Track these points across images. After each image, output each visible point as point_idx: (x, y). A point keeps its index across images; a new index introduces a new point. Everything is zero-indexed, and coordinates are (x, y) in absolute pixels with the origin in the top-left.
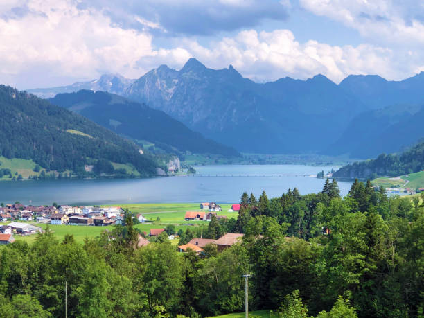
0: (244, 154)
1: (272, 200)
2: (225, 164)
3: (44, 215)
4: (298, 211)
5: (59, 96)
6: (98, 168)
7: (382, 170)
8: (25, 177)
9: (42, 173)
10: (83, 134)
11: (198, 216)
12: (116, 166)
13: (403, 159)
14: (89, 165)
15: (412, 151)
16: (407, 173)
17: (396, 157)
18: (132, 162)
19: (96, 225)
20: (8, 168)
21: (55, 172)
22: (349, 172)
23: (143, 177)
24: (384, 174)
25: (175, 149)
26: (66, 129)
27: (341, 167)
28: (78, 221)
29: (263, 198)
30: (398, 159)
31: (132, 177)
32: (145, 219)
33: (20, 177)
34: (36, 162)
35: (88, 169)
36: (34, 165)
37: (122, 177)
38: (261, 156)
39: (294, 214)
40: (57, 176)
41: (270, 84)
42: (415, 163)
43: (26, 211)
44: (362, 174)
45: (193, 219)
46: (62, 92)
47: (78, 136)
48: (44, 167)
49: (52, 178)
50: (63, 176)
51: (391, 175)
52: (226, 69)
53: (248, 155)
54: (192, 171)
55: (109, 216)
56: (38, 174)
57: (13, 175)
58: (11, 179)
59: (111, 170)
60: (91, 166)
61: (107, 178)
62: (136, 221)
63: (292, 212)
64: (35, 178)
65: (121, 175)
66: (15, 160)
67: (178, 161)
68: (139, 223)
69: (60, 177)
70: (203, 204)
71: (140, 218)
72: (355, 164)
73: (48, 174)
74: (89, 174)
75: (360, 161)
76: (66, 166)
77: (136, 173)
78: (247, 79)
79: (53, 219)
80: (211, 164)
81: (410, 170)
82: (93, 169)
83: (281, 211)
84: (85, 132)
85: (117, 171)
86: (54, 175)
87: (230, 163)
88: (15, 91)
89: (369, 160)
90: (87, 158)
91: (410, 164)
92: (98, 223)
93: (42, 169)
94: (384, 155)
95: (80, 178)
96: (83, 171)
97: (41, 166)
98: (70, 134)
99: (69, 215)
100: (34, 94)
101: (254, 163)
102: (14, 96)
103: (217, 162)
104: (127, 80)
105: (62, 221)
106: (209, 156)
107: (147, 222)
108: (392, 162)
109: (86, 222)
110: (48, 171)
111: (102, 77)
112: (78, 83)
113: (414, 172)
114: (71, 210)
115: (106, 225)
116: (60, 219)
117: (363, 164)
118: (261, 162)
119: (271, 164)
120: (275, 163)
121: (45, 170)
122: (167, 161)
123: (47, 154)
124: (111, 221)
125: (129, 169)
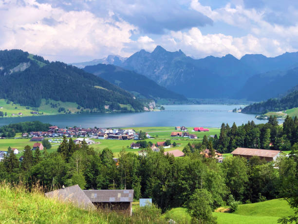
0: (189, 99)
1: (239, 127)
2: (179, 104)
3: (93, 134)
4: (256, 133)
5: (87, 67)
6: (112, 107)
7: (270, 107)
8: (73, 112)
9: (82, 110)
10: (103, 88)
11: (178, 134)
12: (122, 106)
13: (282, 101)
14: (107, 105)
15: (287, 97)
16: (285, 109)
17: (278, 101)
18: (131, 104)
19: (123, 139)
20: (63, 107)
21: (89, 109)
22: (251, 109)
23: (137, 112)
24: (271, 110)
25: (151, 96)
26: (94, 85)
27: (247, 106)
28: (113, 137)
29: (234, 126)
30: (279, 102)
31: (131, 112)
32: (150, 136)
33: (70, 112)
34: (79, 104)
35: (106, 107)
36: (77, 105)
37: (125, 111)
38: (197, 99)
39: (253, 135)
40: (90, 111)
41: (201, 60)
42: (289, 104)
43: (83, 132)
44: (259, 110)
45: (175, 136)
46: (89, 65)
47: (101, 90)
48: (83, 107)
49: (87, 112)
50: (93, 111)
51: (276, 111)
52: (177, 52)
53: (191, 99)
54: (163, 108)
55: (130, 134)
56: (79, 110)
57: (67, 111)
58: (65, 113)
59: (119, 108)
60: (108, 106)
61: (117, 112)
62: (145, 137)
63: (252, 134)
64: (78, 113)
65: (124, 111)
66: (67, 103)
67: (154, 103)
68: (147, 138)
69: (91, 112)
70: (177, 127)
71: (147, 136)
72: (254, 104)
73: (85, 110)
74: (107, 110)
75: (258, 103)
76: (95, 106)
77: (133, 110)
78: (189, 57)
79: (99, 136)
80: (171, 104)
81: (287, 108)
82: (109, 108)
83: (245, 133)
84: (104, 87)
85: (122, 109)
86: (88, 111)
87: (182, 104)
88: (66, 65)
89: (262, 102)
90: (106, 102)
91: (286, 104)
92: (124, 138)
93: (81, 108)
94: (271, 99)
95: (102, 113)
96: (104, 109)
97: (81, 105)
98: (96, 88)
99: (108, 134)
100: (76, 66)
101: (195, 104)
102: (65, 68)
103: (174, 103)
104: (122, 58)
105: (104, 138)
106: (170, 100)
107: (151, 137)
108: (276, 103)
109: (118, 137)
110: (85, 108)
111: (109, 56)
112: (96, 60)
113: (289, 109)
114: (107, 132)
115: (129, 139)
116: (103, 136)
117: (259, 104)
118: (198, 103)
119: (204, 104)
120: (206, 104)
121: (83, 108)
122: (149, 103)
123: (84, 99)
124: (132, 137)
125: (129, 107)
